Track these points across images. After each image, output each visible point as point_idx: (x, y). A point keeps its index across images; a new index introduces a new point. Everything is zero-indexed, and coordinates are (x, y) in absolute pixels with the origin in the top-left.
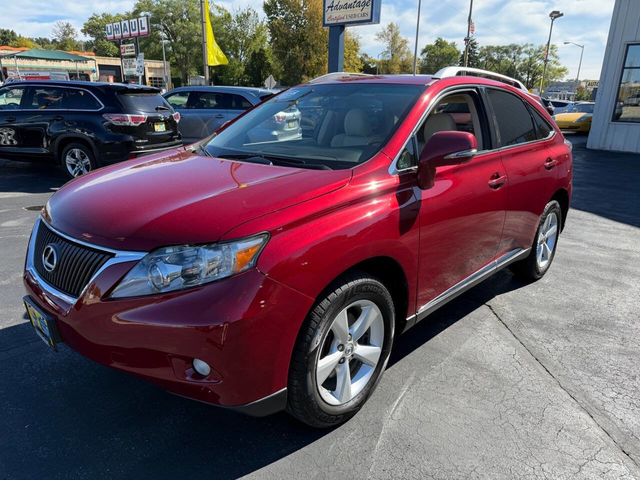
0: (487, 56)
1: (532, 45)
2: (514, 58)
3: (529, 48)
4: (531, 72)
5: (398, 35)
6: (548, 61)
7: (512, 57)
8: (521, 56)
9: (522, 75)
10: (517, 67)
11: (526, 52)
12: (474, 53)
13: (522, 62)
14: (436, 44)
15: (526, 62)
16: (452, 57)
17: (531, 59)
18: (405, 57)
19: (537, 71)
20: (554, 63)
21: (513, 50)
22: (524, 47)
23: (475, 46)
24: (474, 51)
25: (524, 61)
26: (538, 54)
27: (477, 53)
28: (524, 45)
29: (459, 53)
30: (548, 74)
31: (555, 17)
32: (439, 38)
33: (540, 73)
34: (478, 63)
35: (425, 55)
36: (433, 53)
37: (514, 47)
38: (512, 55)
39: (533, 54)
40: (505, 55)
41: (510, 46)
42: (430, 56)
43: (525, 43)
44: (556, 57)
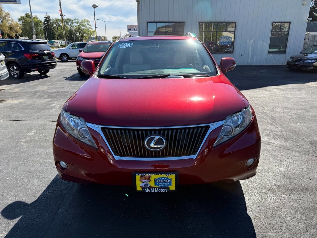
0: (57, 23)
1: (78, 19)
2: (71, 25)
3: (77, 21)
4: (81, 32)
5: (3, 9)
6: (96, 27)
7: (70, 24)
8: (74, 24)
9: (77, 34)
10: (73, 30)
11: (76, 23)
12: (50, 22)
13: (75, 28)
14: (26, 16)
15: (77, 27)
16: (38, 24)
17: (79, 26)
18: (10, 22)
19: (83, 32)
20: (90, 28)
21: (69, 21)
22: (74, 20)
23: (50, 18)
24: (50, 21)
25: (76, 27)
26: (82, 24)
27: (51, 22)
28: (74, 19)
29: (41, 22)
30: (88, 33)
31: (95, 7)
32: (27, 13)
33: (85, 33)
34: (53, 27)
35: (21, 22)
36: (26, 21)
37: (70, 20)
38: (69, 24)
39: (79, 24)
40: (66, 23)
41: (67, 19)
42: (24, 22)
43: (74, 18)
44: (90, 25)
